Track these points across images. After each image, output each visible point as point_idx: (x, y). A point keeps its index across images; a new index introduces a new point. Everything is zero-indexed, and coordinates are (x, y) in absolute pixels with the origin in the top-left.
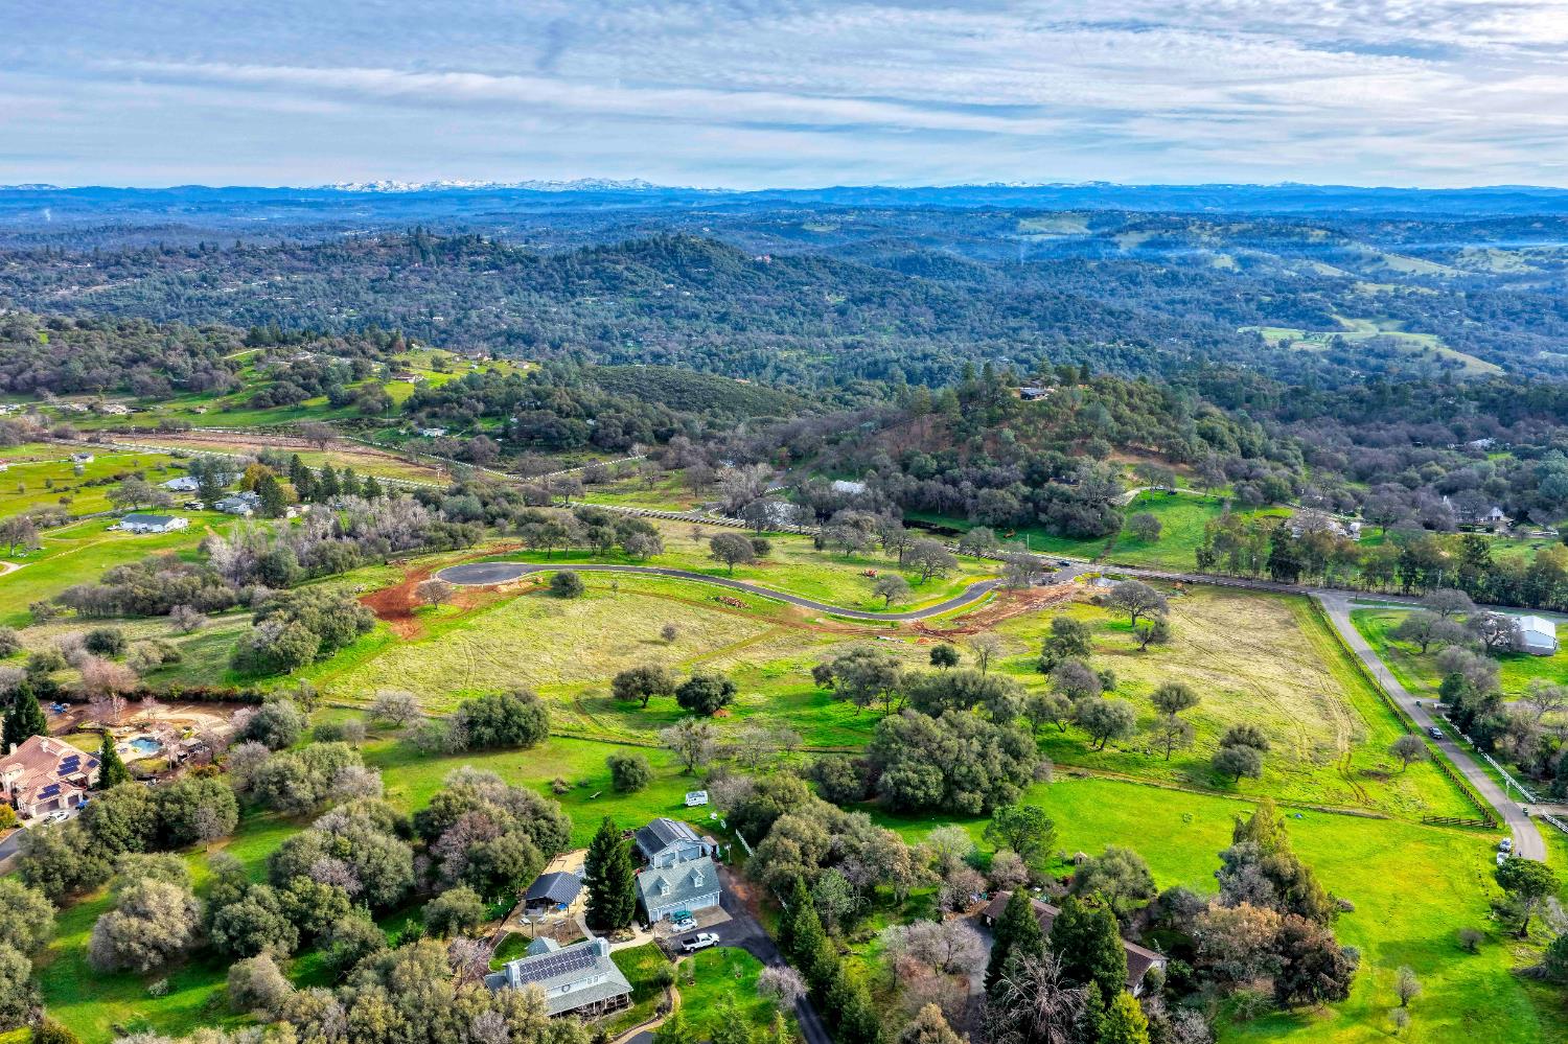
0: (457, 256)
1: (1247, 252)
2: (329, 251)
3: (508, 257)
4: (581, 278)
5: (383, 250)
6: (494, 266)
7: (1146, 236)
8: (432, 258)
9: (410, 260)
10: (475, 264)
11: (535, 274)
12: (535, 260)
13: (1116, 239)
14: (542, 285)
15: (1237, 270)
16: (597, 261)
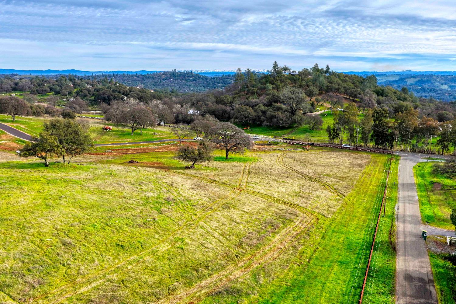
0: (184, 77)
1: (453, 84)
2: (147, 76)
3: (200, 78)
4: (218, 83)
5: (163, 76)
6: (194, 80)
7: (417, 79)
8: (177, 77)
9: (170, 79)
10: (189, 80)
11: (205, 82)
12: (206, 79)
13: (406, 80)
14: (206, 85)
15: (449, 90)
16: (225, 79)
